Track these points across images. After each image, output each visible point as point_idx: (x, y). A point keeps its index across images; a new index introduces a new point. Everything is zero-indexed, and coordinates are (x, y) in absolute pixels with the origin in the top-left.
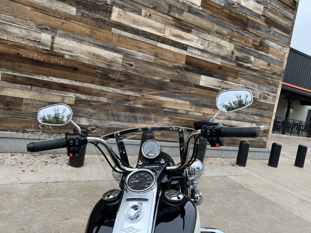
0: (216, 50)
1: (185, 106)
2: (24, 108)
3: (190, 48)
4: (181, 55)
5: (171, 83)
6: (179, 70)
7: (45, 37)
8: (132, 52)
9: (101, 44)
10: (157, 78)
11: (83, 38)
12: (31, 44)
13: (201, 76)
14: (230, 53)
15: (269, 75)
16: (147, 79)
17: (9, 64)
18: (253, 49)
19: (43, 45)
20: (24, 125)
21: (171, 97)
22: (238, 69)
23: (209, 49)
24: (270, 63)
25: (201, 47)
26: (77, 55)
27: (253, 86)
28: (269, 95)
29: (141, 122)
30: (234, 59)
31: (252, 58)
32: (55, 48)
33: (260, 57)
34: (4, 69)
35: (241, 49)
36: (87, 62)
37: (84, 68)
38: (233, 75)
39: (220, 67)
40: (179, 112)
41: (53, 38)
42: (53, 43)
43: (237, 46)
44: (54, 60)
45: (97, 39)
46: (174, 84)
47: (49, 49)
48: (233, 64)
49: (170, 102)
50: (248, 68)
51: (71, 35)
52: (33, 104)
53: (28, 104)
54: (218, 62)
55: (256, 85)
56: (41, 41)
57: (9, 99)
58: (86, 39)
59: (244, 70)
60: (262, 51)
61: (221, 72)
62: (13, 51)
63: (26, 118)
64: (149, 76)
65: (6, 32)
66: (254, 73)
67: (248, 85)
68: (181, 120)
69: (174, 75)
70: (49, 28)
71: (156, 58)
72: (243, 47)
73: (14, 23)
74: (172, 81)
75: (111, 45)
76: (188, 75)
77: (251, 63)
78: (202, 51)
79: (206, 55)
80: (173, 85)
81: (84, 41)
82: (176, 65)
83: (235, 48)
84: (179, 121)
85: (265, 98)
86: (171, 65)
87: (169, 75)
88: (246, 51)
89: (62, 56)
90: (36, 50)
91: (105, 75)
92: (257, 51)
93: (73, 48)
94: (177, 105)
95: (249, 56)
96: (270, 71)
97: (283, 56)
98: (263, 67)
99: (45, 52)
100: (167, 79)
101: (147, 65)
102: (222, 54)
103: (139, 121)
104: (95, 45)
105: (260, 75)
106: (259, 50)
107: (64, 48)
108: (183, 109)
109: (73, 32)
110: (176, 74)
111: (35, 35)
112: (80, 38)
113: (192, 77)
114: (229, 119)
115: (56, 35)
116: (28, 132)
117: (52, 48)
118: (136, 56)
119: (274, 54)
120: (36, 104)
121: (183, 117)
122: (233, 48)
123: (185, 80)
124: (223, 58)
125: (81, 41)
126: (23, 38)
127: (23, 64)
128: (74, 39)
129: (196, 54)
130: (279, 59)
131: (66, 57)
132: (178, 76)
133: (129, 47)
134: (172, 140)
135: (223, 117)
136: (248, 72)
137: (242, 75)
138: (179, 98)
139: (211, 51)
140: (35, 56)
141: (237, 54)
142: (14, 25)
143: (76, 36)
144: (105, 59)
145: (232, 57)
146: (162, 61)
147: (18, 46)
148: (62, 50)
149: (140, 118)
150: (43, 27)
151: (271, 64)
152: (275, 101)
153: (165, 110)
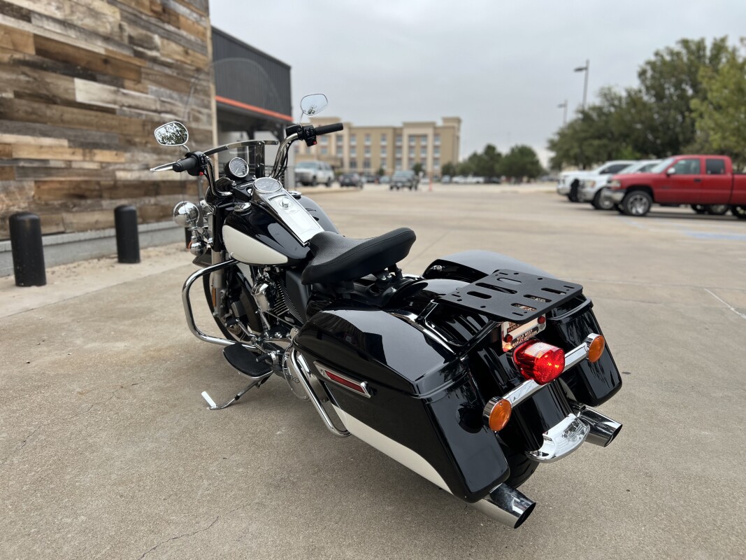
0: (89, 22)
1: (60, 150)
3: (37, 16)
4: (22, 33)
5: (17, 101)
6: (26, 69)
13: (73, 82)
14: (116, 29)
15: (191, 73)
18: (153, 20)
21: (25, 134)
22: (137, 62)
23: (75, 19)
24: (188, 49)
25: (59, 15)
27: (171, 97)
28: (200, 112)
30: (126, 41)
31: (157, 39)
33: (168, 36)
35: (134, 20)
38: (133, 75)
39: (106, 60)
40: (52, 164)
43: (125, 14)
46: (23, 102)
48: (127, 52)
49: (28, 145)
50: (154, 60)
54: (99, 47)
55: (175, 95)
59: (148, 64)
60: (169, 23)
61: (109, 69)
66: (168, 71)
67: (162, 96)
68: (61, 182)
69: (19, 81)
72: (135, 15)
74: (18, 95)
76: (48, 80)
77: (155, 48)
78: (64, 23)
79: (72, 33)
80: (23, 105)
82: (17, 56)
83: (124, 18)
84: (58, 186)
85: (197, 120)
86: (5, 57)
87: (8, 81)
88: (142, 23)
92: (160, 24)
94: (43, 150)
95: (149, 34)
96: (190, 65)
97: (204, 35)
98: (178, 57)
100: (5, 91)
102: (101, 30)
105: (178, 74)
106: (164, 22)
108: (59, 157)
110: (23, 78)
113: (57, 83)
114: (147, 168)
119: (189, 30)
121: (65, 176)
122: (118, 16)
123: (44, 92)
124: (107, 39)
129: (53, 32)
130: (199, 42)
132: (28, 82)
134: (54, 230)
135: (136, 166)
136: (157, 68)
137: (148, 74)
138: (45, 134)
139: (79, 23)
141: (129, 30)
145: (121, 37)
151: (190, 51)
152: (211, 124)
153: (22, 164)
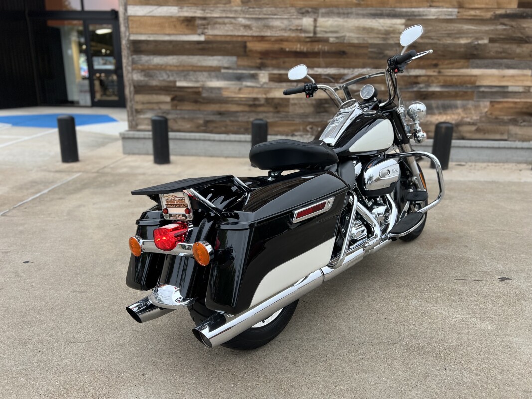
1: (522, 78)
2: (291, 109)
5: (490, 45)
6: (505, 21)
7: (307, 22)
8: (419, 12)
9: (373, 12)
10: (463, 41)
11: (349, 11)
12: (293, 35)
16: (445, 46)
17: (274, 62)
19: (305, 32)
20: (293, 128)
21: (492, 68)
26: (343, 35)
29: (440, 113)
32: (317, 32)
34: (270, 69)
36: (356, 41)
37: (352, 50)
40: (510, 89)
41: (315, 21)
42: (315, 27)
44: (317, 47)
45: (367, 6)
46: (496, 45)
47: (311, 35)
49: (492, 76)
51: (335, 10)
52: (299, 104)
53: (295, 104)
56: (303, 28)
57: (276, 101)
58: (354, 10)
62: (276, 47)
63: (294, 120)
64: (449, 41)
65: (269, 27)
68: (515, 103)
69: (497, 30)
70: (310, 10)
71: (461, 10)
73: (275, 15)
74: (492, 41)
75: (387, 10)
76: (524, 26)
80: (496, 47)
81: (351, 13)
82: (500, 12)
84: (511, 105)
86: (489, 15)
87: (486, 32)
89: (325, 41)
90: (299, 40)
91: (380, 53)
93: (338, 26)
94: (505, 79)
99: (308, 40)
100: (482, 39)
101: (444, 25)
103: (436, 111)
104: (364, 16)
107: (328, 30)
108: (520, 84)
109: (337, 7)
110: (500, 27)
111: (297, 22)
112: (345, 12)
115: (318, 17)
116: (296, 136)
117: (315, 33)
118: (426, 15)
120: (303, 103)
121: (520, 98)
123: (519, 35)
125: (346, 15)
126: (284, 30)
127: (286, 60)
128: (339, 15)
131: (331, 40)
132: (504, 30)
133: (414, 4)
134: (498, 137)
138: (509, 67)
140: (298, 47)
142: (275, 17)
143: (341, 11)
144: (379, 32)
146: (472, 13)
147: (281, 40)
148: (326, 32)
149: (438, 108)
150: (304, 11)
153: (482, 89)
